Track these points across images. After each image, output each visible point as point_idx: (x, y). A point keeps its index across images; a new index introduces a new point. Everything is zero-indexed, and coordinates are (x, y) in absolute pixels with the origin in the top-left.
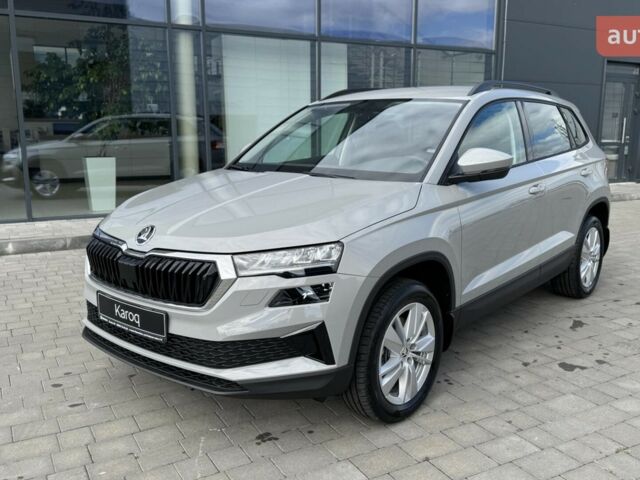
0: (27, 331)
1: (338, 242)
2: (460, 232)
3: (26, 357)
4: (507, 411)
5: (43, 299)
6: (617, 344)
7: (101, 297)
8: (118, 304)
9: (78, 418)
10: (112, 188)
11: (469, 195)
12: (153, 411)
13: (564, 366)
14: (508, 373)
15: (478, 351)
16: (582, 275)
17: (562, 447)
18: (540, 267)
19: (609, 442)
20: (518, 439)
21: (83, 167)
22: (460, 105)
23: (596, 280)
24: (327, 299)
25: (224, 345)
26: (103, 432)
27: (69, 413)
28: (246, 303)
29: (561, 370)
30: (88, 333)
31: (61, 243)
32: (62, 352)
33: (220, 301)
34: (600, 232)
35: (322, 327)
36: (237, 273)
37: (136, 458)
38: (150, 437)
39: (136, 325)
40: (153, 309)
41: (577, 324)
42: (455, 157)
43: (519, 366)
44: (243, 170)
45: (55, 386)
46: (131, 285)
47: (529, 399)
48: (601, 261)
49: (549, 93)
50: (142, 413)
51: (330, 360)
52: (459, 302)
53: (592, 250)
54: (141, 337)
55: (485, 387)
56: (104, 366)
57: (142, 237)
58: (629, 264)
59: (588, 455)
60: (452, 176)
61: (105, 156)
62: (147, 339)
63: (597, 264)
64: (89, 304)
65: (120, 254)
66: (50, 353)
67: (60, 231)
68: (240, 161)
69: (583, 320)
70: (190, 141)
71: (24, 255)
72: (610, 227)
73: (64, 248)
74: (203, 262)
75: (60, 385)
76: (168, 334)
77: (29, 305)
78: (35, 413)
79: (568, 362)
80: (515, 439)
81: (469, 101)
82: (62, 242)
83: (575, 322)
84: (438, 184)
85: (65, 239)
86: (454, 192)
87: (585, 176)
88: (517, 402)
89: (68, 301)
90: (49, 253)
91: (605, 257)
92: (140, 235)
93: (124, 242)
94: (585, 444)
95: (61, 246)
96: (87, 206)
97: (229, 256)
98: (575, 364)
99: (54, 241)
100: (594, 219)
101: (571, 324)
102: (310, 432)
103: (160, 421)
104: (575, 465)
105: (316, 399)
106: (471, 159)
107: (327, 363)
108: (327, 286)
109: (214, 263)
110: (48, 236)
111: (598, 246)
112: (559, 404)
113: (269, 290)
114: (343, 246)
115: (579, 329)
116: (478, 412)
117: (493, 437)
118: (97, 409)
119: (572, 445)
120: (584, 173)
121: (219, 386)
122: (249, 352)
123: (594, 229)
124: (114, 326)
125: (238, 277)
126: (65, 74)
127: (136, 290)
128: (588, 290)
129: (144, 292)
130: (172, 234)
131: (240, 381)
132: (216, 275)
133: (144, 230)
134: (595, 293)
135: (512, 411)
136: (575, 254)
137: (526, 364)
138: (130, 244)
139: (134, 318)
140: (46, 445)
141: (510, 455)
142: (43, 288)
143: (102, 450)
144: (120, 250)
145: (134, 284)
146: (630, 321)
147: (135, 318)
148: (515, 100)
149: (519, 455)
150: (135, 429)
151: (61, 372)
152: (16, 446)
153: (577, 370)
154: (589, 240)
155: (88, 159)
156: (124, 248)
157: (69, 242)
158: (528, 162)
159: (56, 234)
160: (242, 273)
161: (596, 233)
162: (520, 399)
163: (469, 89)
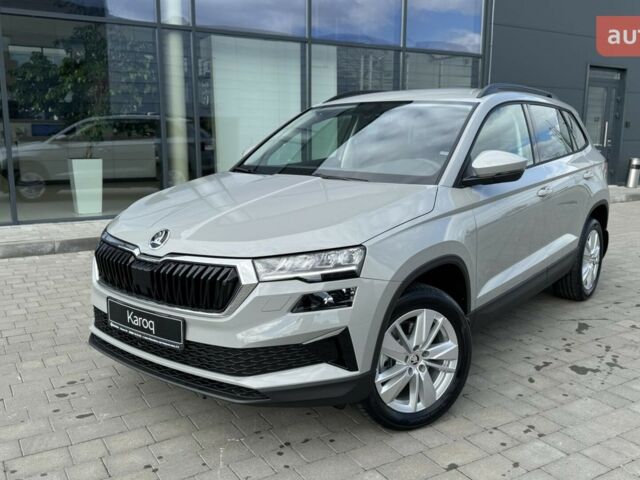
0: (23, 338)
1: (360, 245)
2: (474, 234)
3: (24, 365)
4: (528, 416)
5: (37, 305)
6: (625, 346)
7: (112, 304)
8: (130, 311)
9: (87, 429)
10: (99, 190)
11: (483, 198)
12: (166, 421)
13: (574, 368)
14: (523, 377)
15: (489, 355)
16: (584, 278)
17: (588, 452)
18: (548, 270)
19: (632, 446)
20: (543, 445)
21: (68, 168)
22: (470, 108)
23: (596, 282)
24: (350, 304)
25: (245, 351)
26: (117, 444)
27: (79, 425)
28: (267, 309)
29: (574, 373)
30: (95, 341)
31: (49, 247)
32: (63, 359)
33: (241, 307)
34: (599, 235)
35: (346, 333)
36: (258, 278)
37: (155, 471)
38: (166, 449)
39: (151, 332)
40: (170, 316)
41: (582, 327)
42: (468, 160)
43: (532, 370)
44: (249, 172)
45: (59, 396)
46: (144, 290)
47: (547, 403)
48: (600, 263)
49: (549, 96)
50: (155, 423)
51: (352, 366)
52: (474, 306)
53: (592, 252)
54: (156, 344)
55: (502, 392)
56: (109, 374)
57: (156, 241)
58: (624, 266)
59: (614, 460)
60: (466, 179)
61: (91, 158)
62: (161, 346)
63: (596, 266)
64: (97, 311)
65: (132, 259)
66: (50, 362)
67: (48, 234)
68: (246, 163)
69: (587, 322)
70: (179, 143)
71: (12, 260)
72: (609, 229)
73: (53, 252)
74: (223, 267)
75: (65, 395)
76: (185, 341)
77: (23, 311)
78: (43, 425)
79: (580, 364)
80: (539, 444)
81: (479, 103)
82: (51, 245)
83: (580, 324)
84: (454, 186)
85: (53, 243)
86: (469, 195)
87: (587, 179)
88: (535, 407)
89: (63, 308)
90: (37, 258)
91: (604, 259)
92: (153, 239)
93: (137, 247)
94: (610, 449)
95: (49, 250)
96: (73, 209)
97: (250, 261)
98: (587, 367)
99: (41, 244)
100: (595, 221)
101: (576, 327)
102: (332, 441)
103: (175, 432)
104: (603, 470)
105: (335, 407)
106: (484, 162)
107: (350, 370)
108: (348, 290)
109: (234, 268)
110: (35, 239)
111: (598, 248)
112: (577, 407)
113: (291, 296)
114: (365, 249)
115: (584, 331)
116: (499, 418)
117: (517, 443)
118: (106, 420)
119: (597, 450)
120: (586, 175)
121: (238, 395)
122: (270, 359)
123: (594, 231)
124: (124, 333)
125: (259, 282)
126: (52, 73)
127: (149, 296)
128: (589, 292)
129: (159, 298)
130: (188, 239)
131: (263, 389)
132: (236, 280)
133: (157, 234)
134: (595, 295)
135: (532, 416)
136: (578, 256)
137: (538, 368)
138: (142, 248)
139: (148, 325)
140: (57, 459)
141: (537, 461)
142: (36, 294)
143: (118, 463)
144: (132, 254)
145: (149, 290)
146: (633, 323)
147: (150, 324)
148: (521, 102)
149: (547, 461)
150: (149, 440)
151: (63, 382)
152: (27, 460)
153: (589, 373)
154: (589, 243)
155: (73, 161)
156: (136, 252)
157: (57, 246)
158: (535, 165)
159: (44, 238)
160: (263, 278)
161: (597, 235)
162: (539, 404)
163: (478, 92)
